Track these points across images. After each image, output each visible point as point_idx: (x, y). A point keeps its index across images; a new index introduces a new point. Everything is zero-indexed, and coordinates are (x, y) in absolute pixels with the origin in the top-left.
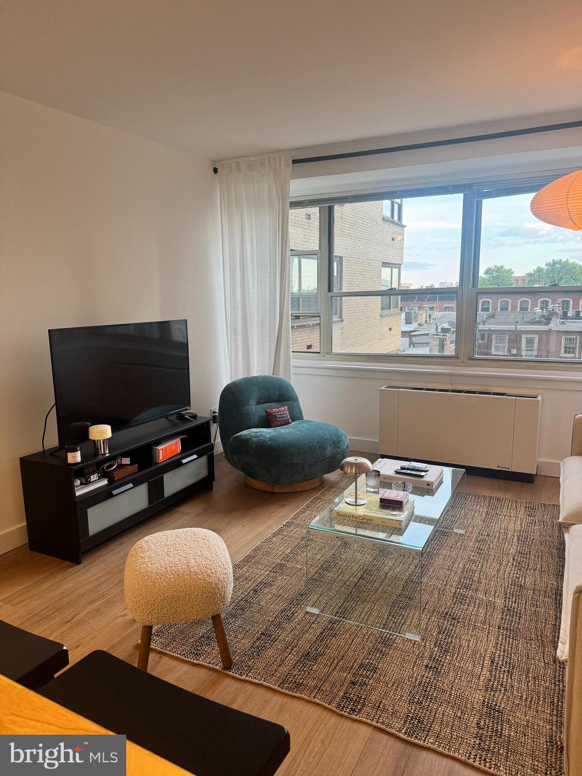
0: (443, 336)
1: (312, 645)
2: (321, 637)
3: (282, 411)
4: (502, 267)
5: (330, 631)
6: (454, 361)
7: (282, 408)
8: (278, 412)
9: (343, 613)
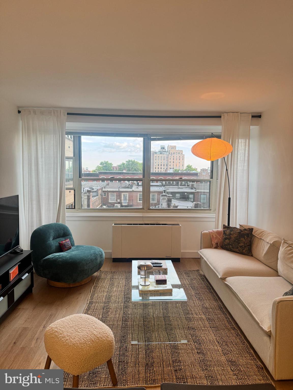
0: (89, 194)
1: (146, 359)
2: (147, 354)
3: (66, 242)
4: (107, 162)
5: (149, 351)
6: (143, 210)
7: (67, 240)
8: (66, 243)
9: (148, 340)
